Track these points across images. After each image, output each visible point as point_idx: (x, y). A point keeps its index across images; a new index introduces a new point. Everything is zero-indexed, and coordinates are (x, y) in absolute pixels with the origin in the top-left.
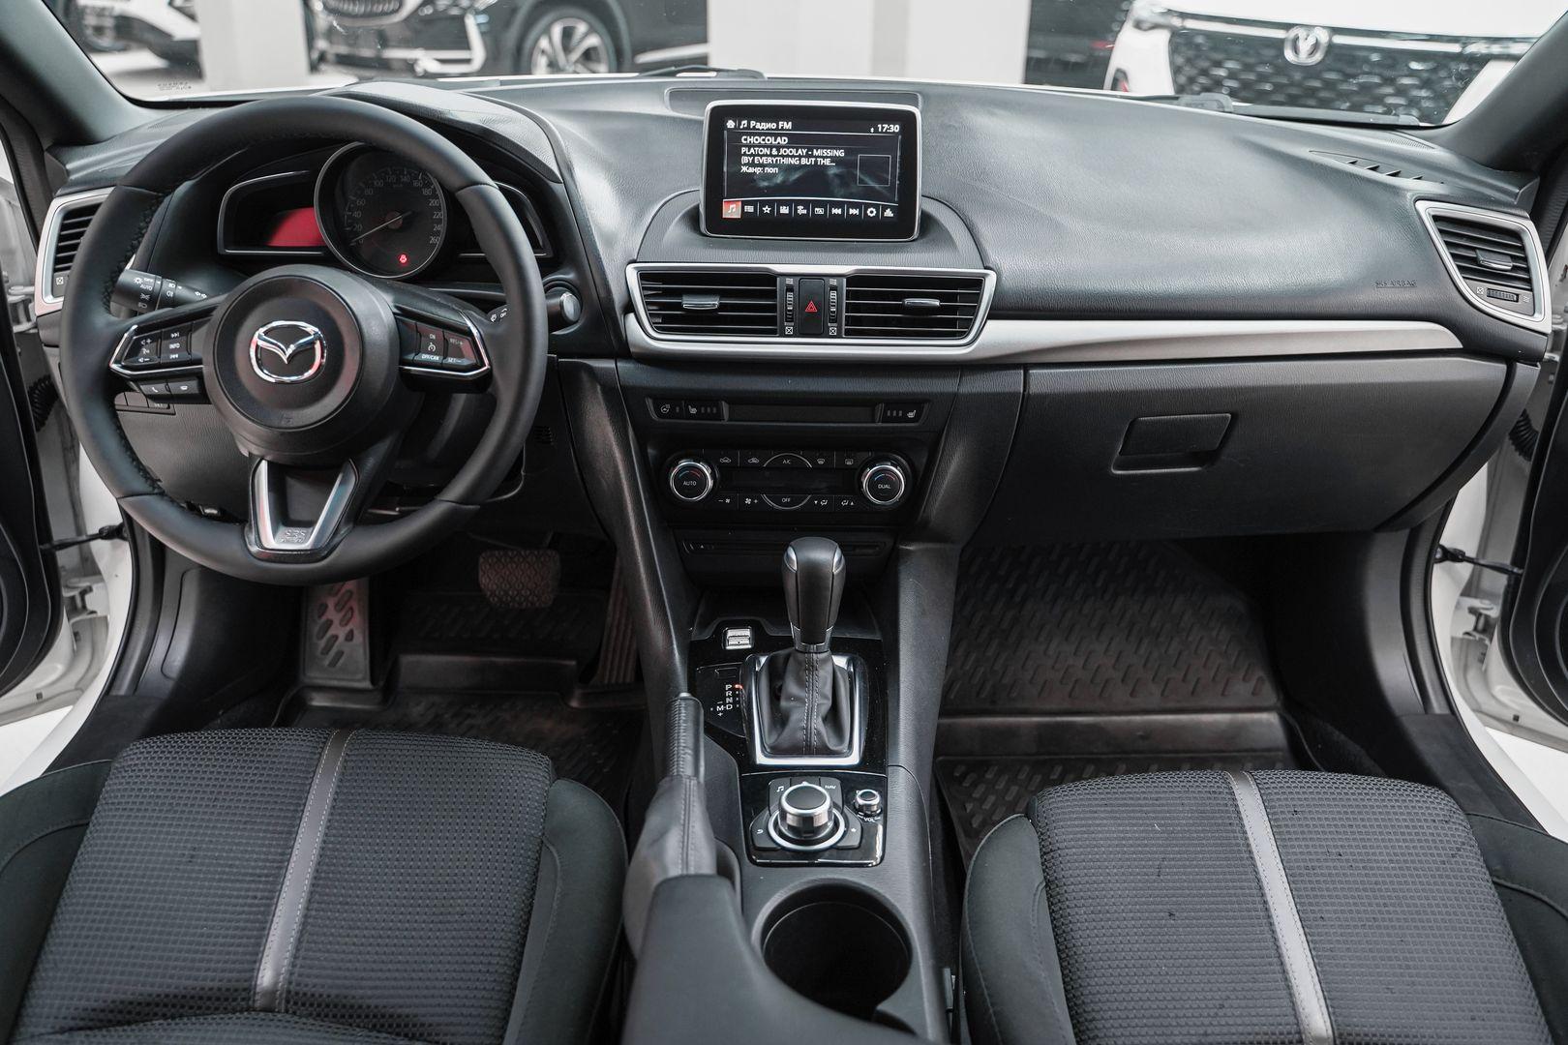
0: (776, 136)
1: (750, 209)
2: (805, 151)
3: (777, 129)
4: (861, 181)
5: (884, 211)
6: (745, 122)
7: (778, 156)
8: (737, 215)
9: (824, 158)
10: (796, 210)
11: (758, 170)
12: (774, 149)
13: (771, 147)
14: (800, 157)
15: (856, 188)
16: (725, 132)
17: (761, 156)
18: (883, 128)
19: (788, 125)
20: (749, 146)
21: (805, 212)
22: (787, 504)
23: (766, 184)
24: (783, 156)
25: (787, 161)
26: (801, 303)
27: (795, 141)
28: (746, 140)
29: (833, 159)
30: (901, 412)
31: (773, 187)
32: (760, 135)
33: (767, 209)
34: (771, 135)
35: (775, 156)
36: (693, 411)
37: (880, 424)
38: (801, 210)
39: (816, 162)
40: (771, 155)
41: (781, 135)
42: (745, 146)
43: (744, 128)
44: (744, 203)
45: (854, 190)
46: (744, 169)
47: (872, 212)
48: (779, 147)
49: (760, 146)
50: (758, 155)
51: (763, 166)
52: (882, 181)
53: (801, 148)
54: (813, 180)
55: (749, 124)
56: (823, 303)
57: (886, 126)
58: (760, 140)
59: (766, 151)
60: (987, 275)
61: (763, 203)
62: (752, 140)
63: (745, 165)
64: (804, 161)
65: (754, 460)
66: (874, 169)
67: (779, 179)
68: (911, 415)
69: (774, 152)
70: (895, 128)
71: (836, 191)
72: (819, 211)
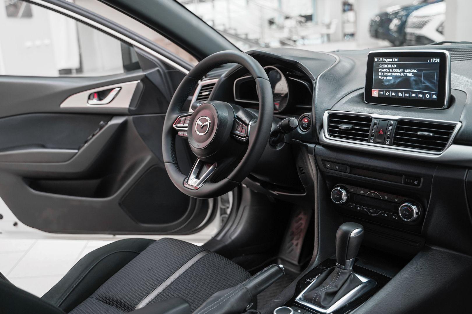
0: (392, 64)
1: (381, 93)
2: (402, 70)
3: (392, 61)
4: (424, 83)
5: (432, 96)
6: (381, 59)
7: (392, 72)
8: (377, 96)
9: (409, 73)
10: (398, 94)
11: (385, 78)
12: (391, 70)
13: (390, 69)
14: (400, 72)
15: (421, 86)
16: (374, 63)
17: (386, 72)
18: (433, 60)
19: (396, 60)
20: (382, 68)
21: (401, 95)
22: (372, 213)
23: (387, 83)
24: (394, 72)
25: (396, 74)
26: (378, 130)
27: (399, 66)
28: (381, 66)
29: (413, 73)
30: (411, 180)
31: (390, 85)
32: (386, 64)
33: (387, 94)
34: (390, 64)
35: (391, 72)
36: (337, 168)
37: (404, 185)
38: (400, 94)
39: (406, 74)
40: (390, 72)
41: (394, 64)
42: (381, 68)
43: (381, 61)
44: (380, 91)
45: (420, 87)
46: (380, 77)
47: (428, 96)
48: (393, 69)
49: (386, 68)
50: (385, 72)
51: (386, 76)
52: (432, 83)
53: (401, 69)
54: (405, 82)
55: (382, 60)
56: (385, 131)
57: (434, 59)
58: (386, 66)
59: (388, 70)
60: (457, 124)
61: (386, 91)
62: (383, 66)
63: (380, 76)
64: (402, 74)
65: (362, 192)
66: (428, 78)
67: (392, 82)
68: (416, 182)
69: (391, 71)
70: (438, 60)
71: (414, 86)
72: (407, 95)
